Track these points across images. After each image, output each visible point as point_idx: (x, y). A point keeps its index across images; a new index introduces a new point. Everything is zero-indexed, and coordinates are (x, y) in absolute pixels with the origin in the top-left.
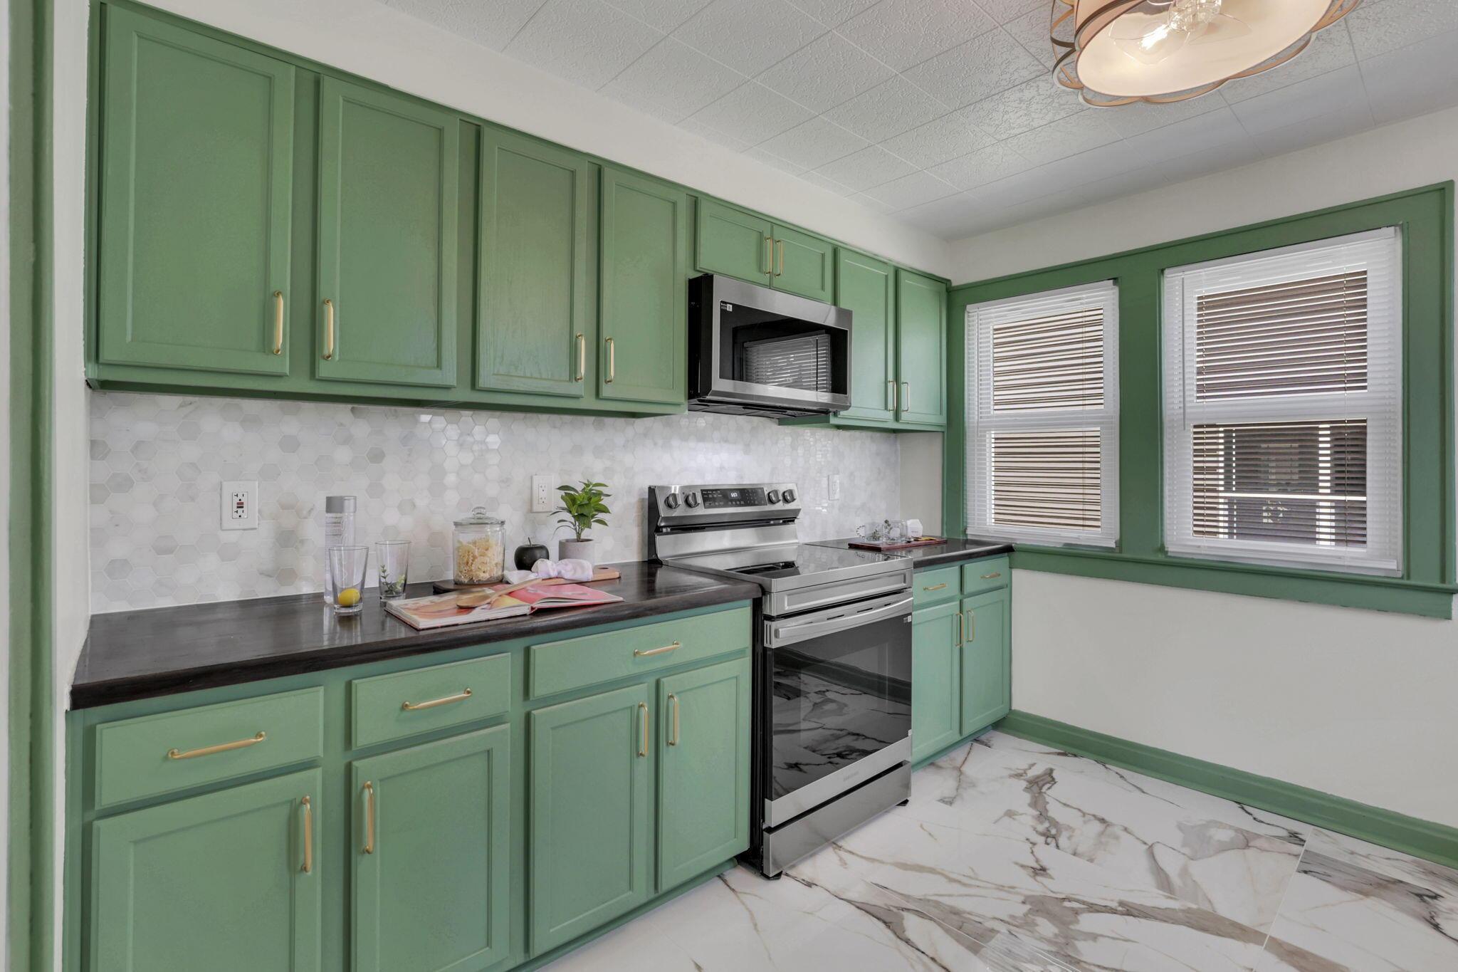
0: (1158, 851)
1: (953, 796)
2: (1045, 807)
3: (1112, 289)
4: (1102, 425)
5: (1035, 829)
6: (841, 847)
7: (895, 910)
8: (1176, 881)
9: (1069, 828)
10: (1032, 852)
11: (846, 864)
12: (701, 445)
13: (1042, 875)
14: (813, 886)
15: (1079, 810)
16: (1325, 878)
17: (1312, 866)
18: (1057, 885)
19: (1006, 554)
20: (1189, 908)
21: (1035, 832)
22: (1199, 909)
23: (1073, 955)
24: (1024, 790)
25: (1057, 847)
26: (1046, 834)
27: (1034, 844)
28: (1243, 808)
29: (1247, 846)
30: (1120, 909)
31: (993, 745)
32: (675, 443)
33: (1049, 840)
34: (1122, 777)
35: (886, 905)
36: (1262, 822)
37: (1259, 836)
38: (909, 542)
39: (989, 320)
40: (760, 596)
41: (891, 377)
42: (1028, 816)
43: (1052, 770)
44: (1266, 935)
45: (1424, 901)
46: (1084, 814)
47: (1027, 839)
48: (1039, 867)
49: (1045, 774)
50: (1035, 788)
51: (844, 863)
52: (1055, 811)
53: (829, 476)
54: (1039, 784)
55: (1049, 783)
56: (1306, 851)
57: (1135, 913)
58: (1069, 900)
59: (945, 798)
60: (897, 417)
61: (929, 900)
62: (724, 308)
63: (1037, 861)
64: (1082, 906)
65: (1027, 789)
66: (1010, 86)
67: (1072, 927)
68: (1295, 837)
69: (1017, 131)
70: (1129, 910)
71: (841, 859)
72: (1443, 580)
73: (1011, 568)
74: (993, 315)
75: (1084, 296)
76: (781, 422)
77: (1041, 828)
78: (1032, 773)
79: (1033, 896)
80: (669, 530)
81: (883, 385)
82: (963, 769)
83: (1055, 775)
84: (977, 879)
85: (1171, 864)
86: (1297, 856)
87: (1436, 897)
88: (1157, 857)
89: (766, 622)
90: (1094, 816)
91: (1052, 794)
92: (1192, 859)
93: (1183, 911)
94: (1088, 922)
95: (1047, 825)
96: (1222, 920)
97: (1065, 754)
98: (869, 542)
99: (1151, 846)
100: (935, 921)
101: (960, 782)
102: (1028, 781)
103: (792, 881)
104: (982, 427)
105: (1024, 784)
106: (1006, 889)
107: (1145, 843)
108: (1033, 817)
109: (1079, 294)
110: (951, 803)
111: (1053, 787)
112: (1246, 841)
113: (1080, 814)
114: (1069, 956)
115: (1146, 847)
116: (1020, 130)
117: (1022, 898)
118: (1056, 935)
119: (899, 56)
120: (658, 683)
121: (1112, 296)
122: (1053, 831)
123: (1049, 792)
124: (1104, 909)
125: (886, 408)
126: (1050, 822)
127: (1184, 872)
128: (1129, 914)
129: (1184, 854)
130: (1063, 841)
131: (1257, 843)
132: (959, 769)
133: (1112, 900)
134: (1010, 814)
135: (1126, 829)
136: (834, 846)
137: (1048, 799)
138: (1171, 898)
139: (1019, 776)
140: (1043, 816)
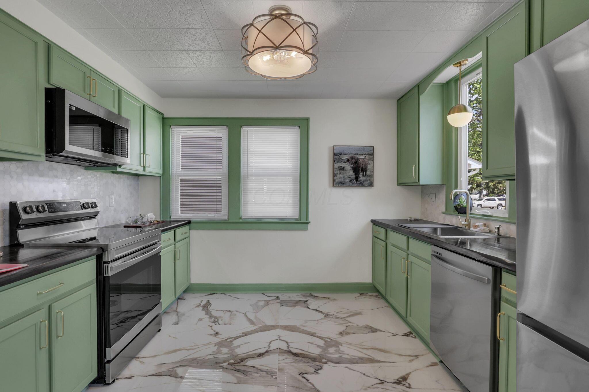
0: (248, 314)
1: (177, 321)
2: (211, 313)
3: (226, 129)
4: (222, 177)
5: (210, 321)
6: (138, 357)
7: (172, 369)
8: (254, 321)
9: (220, 317)
10: (212, 329)
11: (144, 363)
12: (42, 179)
13: (217, 335)
14: (132, 378)
15: (222, 310)
16: (286, 305)
17: (283, 304)
18: (224, 336)
19: (188, 225)
20: (260, 327)
21: (210, 323)
22: (262, 326)
23: (235, 354)
24: (202, 310)
25: (219, 324)
26: (214, 322)
27: (212, 326)
28: (264, 294)
29: (268, 304)
30: (243, 335)
31: (185, 298)
32: (25, 177)
33: (216, 323)
34: (230, 296)
35: (167, 369)
36: (269, 296)
37: (270, 301)
38: (151, 223)
39: (180, 133)
40: (102, 253)
41: (142, 152)
42: (206, 318)
43: (209, 301)
44: (279, 326)
45: (305, 303)
46: (224, 311)
47: (209, 326)
48: (216, 333)
49: (207, 303)
50: (206, 308)
51: (142, 363)
52: (214, 313)
53: (109, 195)
54: (206, 307)
55: (209, 305)
56: (281, 300)
57: (247, 334)
58: (228, 339)
59: (174, 323)
60: (144, 170)
61: (183, 360)
62: (71, 108)
63: (215, 331)
64: (232, 339)
65: (203, 310)
66: (208, 50)
67: (232, 346)
68: (278, 298)
69: (204, 66)
70: (245, 334)
71: (141, 362)
72: (307, 220)
73: (190, 230)
74: (182, 131)
75: (216, 130)
76: (86, 168)
77: (212, 320)
78: (202, 304)
79: (217, 343)
80: (24, 226)
81: (139, 155)
82: (178, 310)
83: (210, 302)
84: (197, 345)
85: (251, 316)
86: (279, 302)
87: (307, 301)
88: (248, 316)
89: (105, 265)
90: (227, 311)
91: (211, 308)
92: (256, 313)
93: (259, 328)
94: (236, 343)
95: (213, 319)
96: (268, 326)
97: (211, 294)
98: (133, 224)
99: (245, 314)
100: (188, 366)
101: (178, 315)
102: (202, 307)
103: (121, 380)
104: (178, 175)
105: (201, 308)
106: (208, 344)
107: (243, 313)
108: (208, 318)
109: (214, 129)
110: (178, 324)
111: (211, 306)
112: (267, 303)
113: (222, 311)
114: (234, 355)
115: (244, 314)
116: (206, 66)
117: (214, 345)
118: (228, 351)
119: (172, 22)
120: (50, 308)
121: (225, 132)
122: (216, 320)
123: (210, 308)
124: (239, 337)
125: (140, 165)
126: (214, 318)
127: (256, 317)
128: (246, 335)
129: (254, 312)
130: (220, 322)
131: (270, 303)
132: (176, 311)
133: (240, 333)
134: (200, 320)
135: (237, 311)
136: (135, 358)
137: (211, 310)
138: (255, 326)
139: (198, 306)
140: (211, 316)
